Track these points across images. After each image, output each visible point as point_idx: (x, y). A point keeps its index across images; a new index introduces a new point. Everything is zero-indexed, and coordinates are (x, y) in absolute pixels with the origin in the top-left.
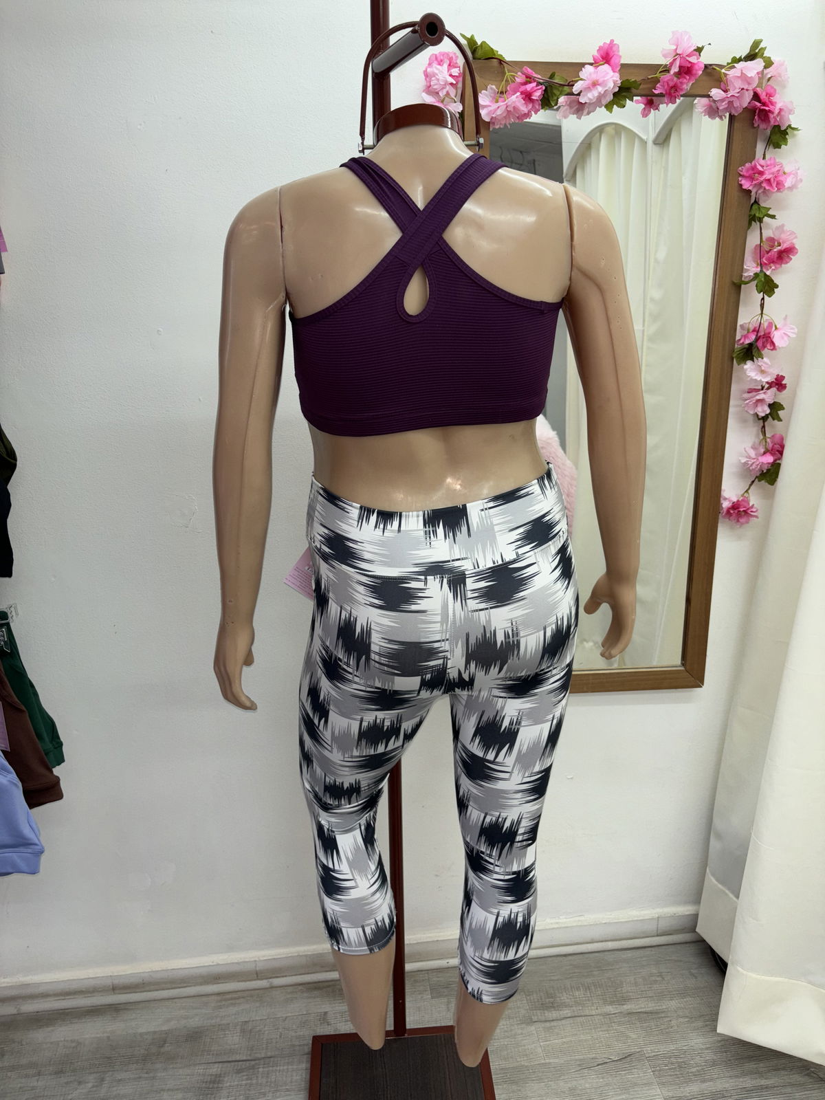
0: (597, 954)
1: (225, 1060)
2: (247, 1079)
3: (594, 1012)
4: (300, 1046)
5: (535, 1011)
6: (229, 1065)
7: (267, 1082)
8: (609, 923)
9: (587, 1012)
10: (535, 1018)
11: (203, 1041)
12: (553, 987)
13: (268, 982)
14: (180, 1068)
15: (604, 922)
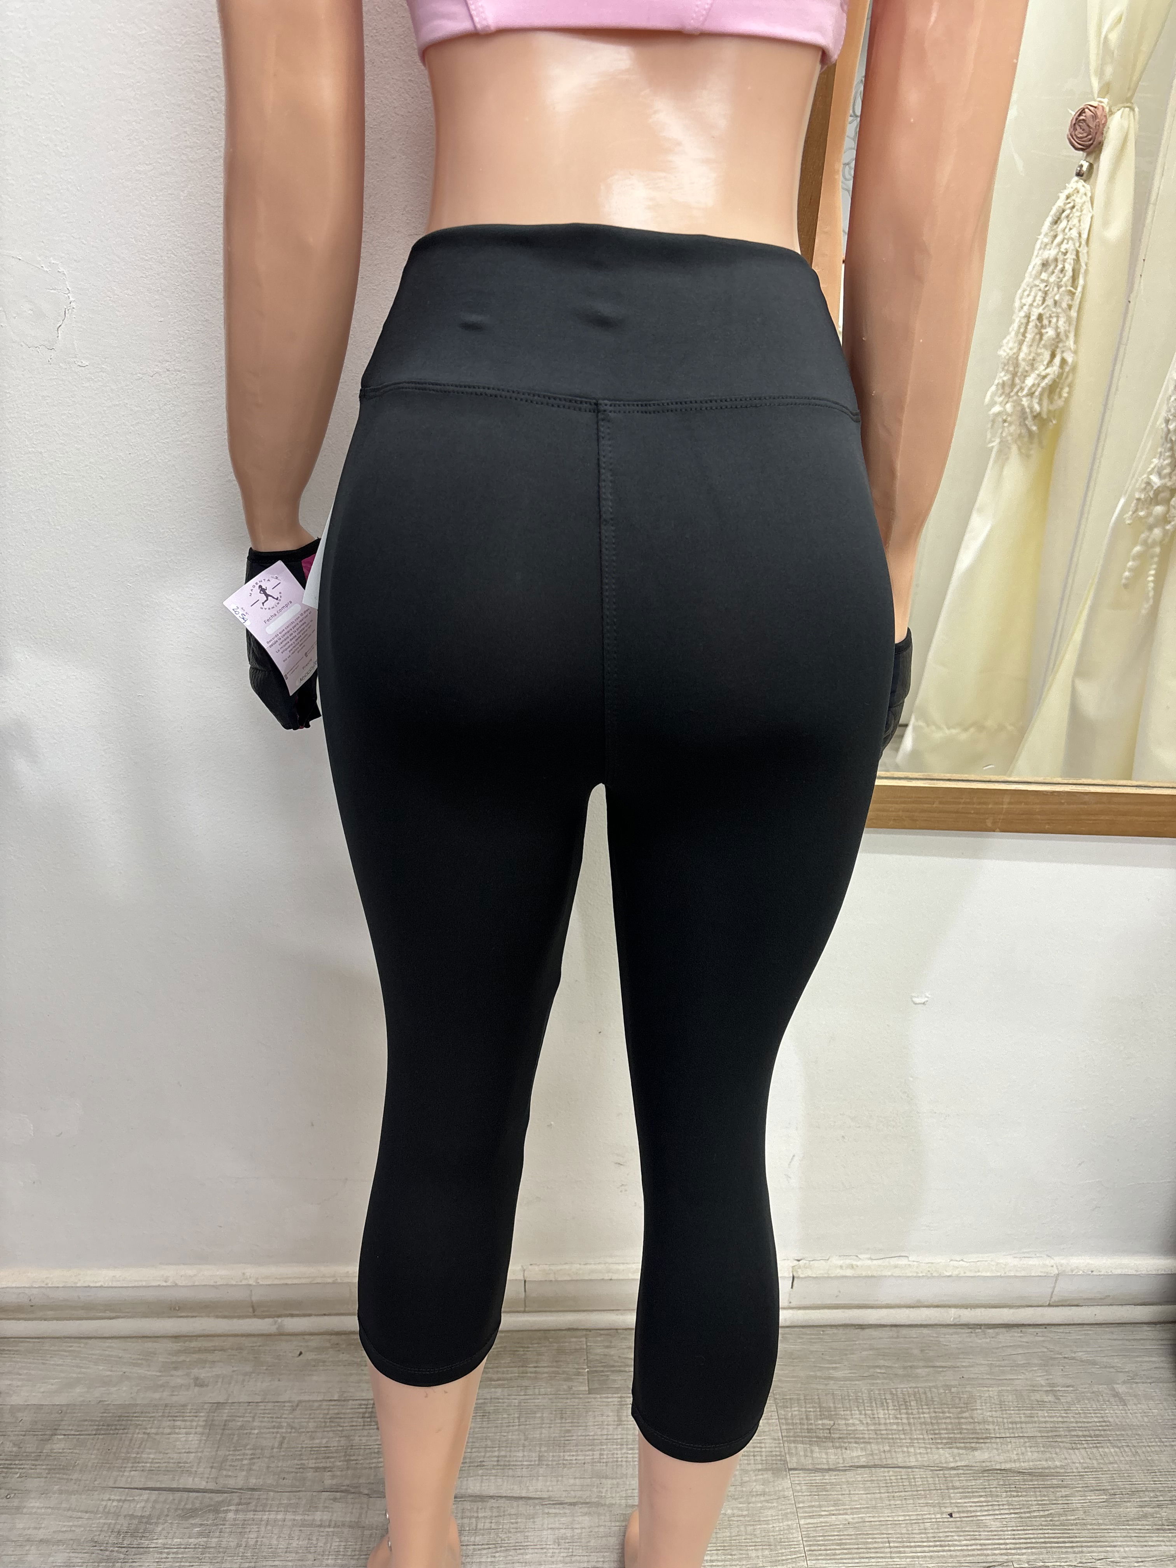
0: (925, 1331)
1: (163, 1486)
2: (200, 1534)
3: (912, 1459)
4: (316, 1469)
5: (793, 1445)
6: (170, 1496)
7: (239, 1546)
8: (957, 1276)
9: (900, 1460)
10: (793, 1462)
11: (130, 1435)
12: (833, 1394)
13: (276, 1322)
14: (73, 1493)
15: (948, 1274)
